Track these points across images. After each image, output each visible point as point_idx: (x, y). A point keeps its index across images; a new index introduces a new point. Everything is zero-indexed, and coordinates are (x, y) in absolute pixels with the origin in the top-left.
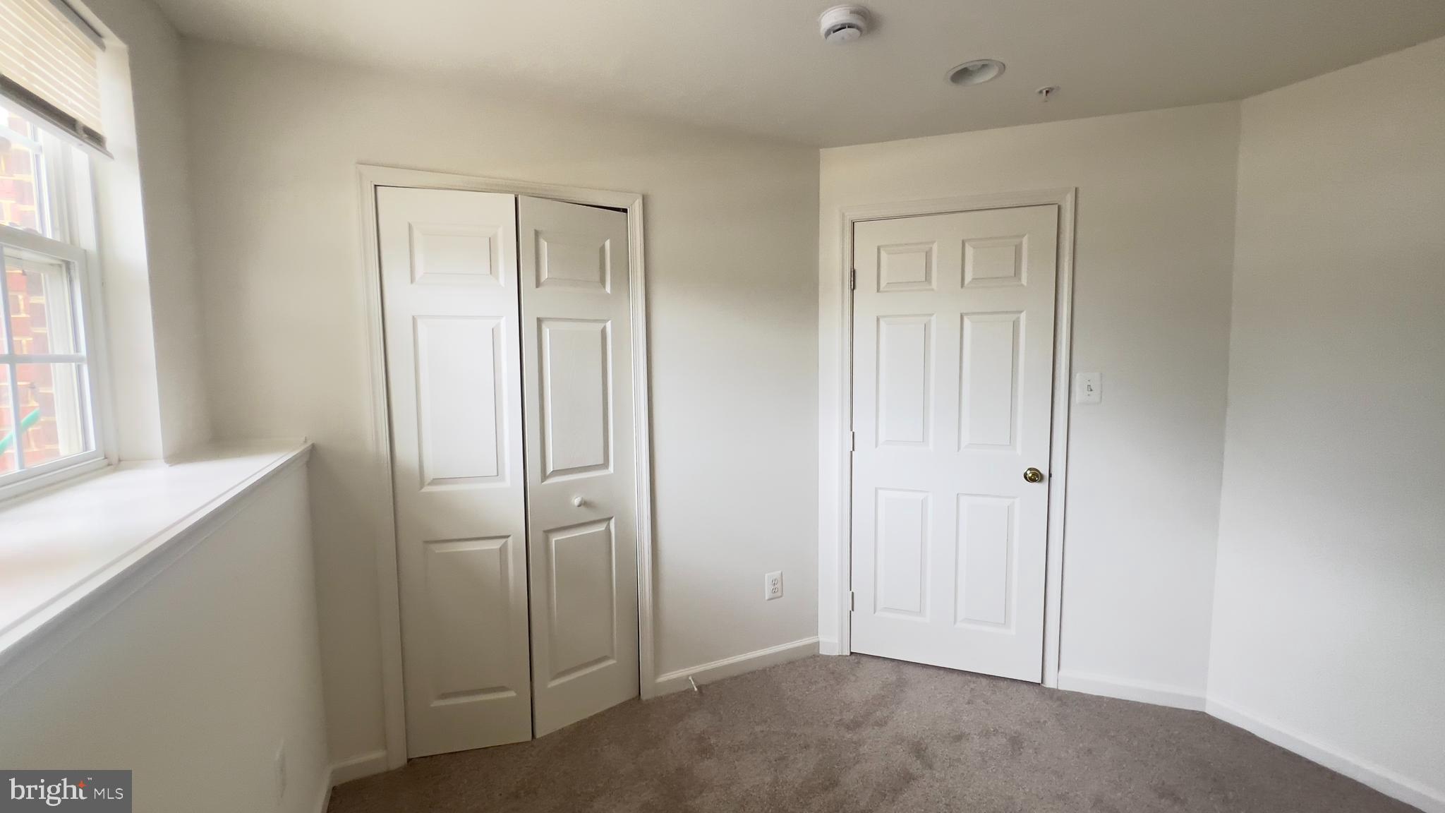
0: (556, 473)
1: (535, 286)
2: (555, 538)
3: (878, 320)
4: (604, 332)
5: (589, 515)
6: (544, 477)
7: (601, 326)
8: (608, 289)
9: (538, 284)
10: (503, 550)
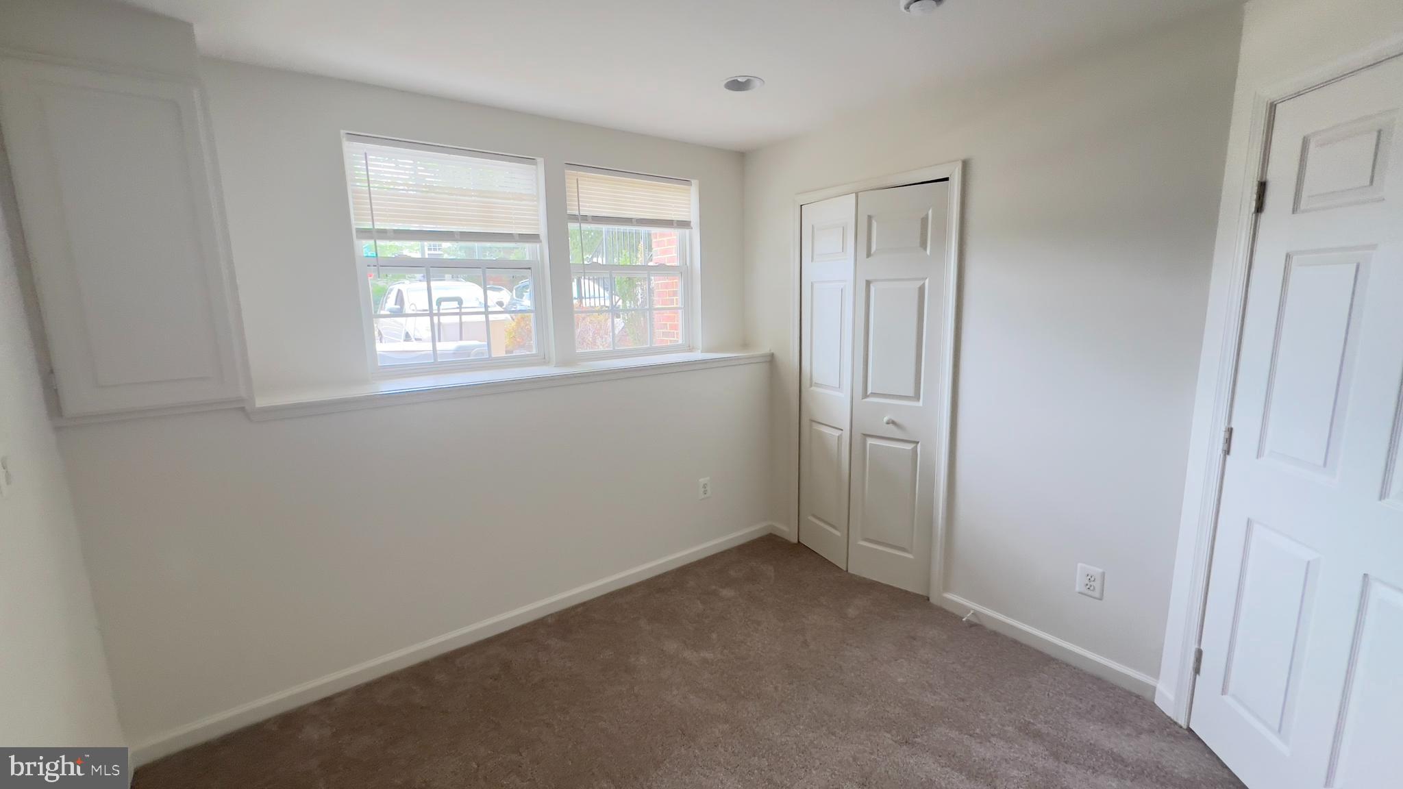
0: (874, 394)
1: (865, 256)
2: (870, 441)
3: (1288, 257)
4: (921, 290)
5: (897, 433)
6: (865, 395)
7: (920, 283)
8: (928, 252)
9: (869, 255)
10: (839, 438)
